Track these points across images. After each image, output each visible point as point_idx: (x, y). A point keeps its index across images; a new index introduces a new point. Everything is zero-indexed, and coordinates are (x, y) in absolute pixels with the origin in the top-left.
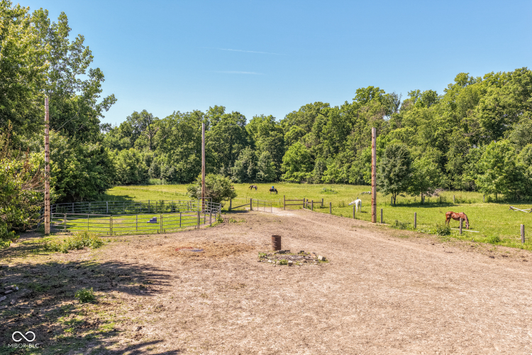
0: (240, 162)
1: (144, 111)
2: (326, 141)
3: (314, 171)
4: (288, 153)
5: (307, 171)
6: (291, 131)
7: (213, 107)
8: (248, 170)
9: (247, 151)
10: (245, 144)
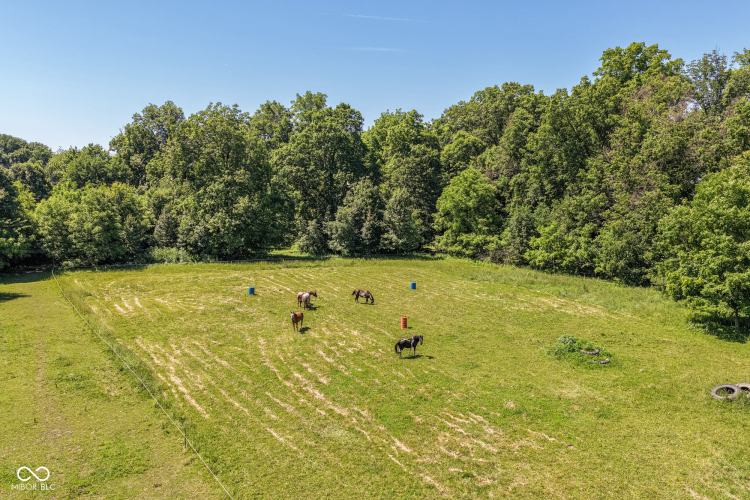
0: (346, 211)
1: (170, 103)
2: (533, 168)
3: (507, 233)
4: (448, 191)
5: (490, 232)
6: (455, 143)
7: (303, 94)
8: (364, 230)
9: (362, 188)
10: (358, 171)
